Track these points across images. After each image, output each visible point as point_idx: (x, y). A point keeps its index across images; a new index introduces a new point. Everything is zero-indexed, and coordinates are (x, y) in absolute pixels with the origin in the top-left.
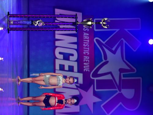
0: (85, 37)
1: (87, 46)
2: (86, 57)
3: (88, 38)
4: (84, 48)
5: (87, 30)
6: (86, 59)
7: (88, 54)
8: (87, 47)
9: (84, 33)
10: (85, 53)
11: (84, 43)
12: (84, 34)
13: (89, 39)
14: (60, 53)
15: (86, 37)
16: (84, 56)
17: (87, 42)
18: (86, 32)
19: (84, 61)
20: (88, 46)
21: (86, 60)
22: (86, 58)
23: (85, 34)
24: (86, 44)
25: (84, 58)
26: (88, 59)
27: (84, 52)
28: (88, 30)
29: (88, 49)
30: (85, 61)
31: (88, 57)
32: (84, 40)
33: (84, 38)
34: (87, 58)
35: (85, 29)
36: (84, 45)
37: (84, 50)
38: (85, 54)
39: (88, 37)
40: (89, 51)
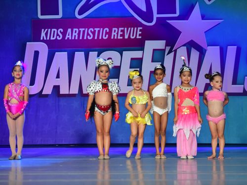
0: (75, 36)
2: (113, 33)
3: (77, 30)
4: (96, 38)
5: (61, 32)
6: (117, 34)
8: (94, 33)
9: (66, 38)
10: (105, 36)
11: (85, 38)
12: (68, 38)
13: (79, 28)
15: (74, 34)
16: (112, 38)
17: (84, 32)
18: (64, 34)
19: (122, 38)
20: (92, 29)
21: (120, 33)
22: (115, 34)
23: (68, 36)
24: (88, 34)
25: (116, 38)
26: (116, 29)
27: (105, 38)
28: (61, 30)
29: (97, 30)
30: (121, 35)
31: (114, 29)
32: (81, 38)
33: (76, 38)
34: (115, 31)
35: (60, 37)
36: (89, 38)
37: (100, 38)
38: (107, 36)
39: (75, 30)
40: (102, 29)
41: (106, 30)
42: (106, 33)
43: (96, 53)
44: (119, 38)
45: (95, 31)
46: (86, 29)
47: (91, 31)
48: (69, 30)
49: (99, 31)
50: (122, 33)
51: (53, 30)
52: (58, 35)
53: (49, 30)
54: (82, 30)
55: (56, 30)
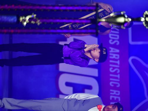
0: (112, 56)
1: (117, 71)
2: (115, 91)
3: (118, 58)
4: (111, 75)
5: (116, 43)
6: (115, 95)
7: (118, 86)
8: (115, 73)
9: (110, 48)
10: (113, 84)
11: (111, 65)
12: (110, 50)
13: (120, 59)
14: (68, 84)
15: (114, 55)
16: (111, 90)
17: (116, 64)
18: (115, 46)
19: (111, 99)
20: (119, 72)
21: (115, 98)
22: (114, 93)
23: (112, 50)
24: (114, 68)
25: (111, 93)
26: (119, 94)
27: (111, 83)
28: (118, 44)
29: (118, 76)
30: (113, 99)
31: (119, 92)
32: (111, 61)
33: (111, 57)
34: (117, 93)
35: (112, 42)
36: (111, 69)
37: (111, 79)
38: (113, 86)
39: (118, 56)
40: (118, 80)
41: (117, 85)
42: (115, 85)
43: (96, 75)
44: (111, 97)
45: (117, 74)
46: (118, 66)
48: (118, 51)
49: (117, 78)
50: (115, 99)
51: (118, 36)
52: (113, 40)
53: (118, 32)
54: (118, 62)
55: (118, 38)
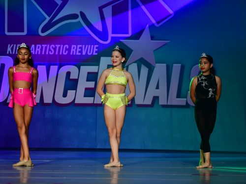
0: (38, 51)
2: (72, 50)
3: (40, 46)
4: (57, 53)
6: (76, 50)
8: (55, 49)
10: (65, 52)
11: (47, 53)
13: (41, 44)
15: (37, 49)
16: (71, 54)
17: (46, 48)
19: (80, 54)
20: (53, 46)
21: (78, 50)
22: (74, 50)
23: (32, 52)
24: (50, 50)
25: (74, 54)
26: (75, 46)
27: (64, 54)
29: (58, 46)
30: (79, 52)
31: (73, 46)
32: (43, 53)
33: (39, 53)
34: (74, 48)
36: (51, 53)
37: (61, 54)
38: (67, 52)
39: (38, 46)
40: (62, 46)
41: (66, 47)
42: (66, 49)
43: (56, 67)
44: (77, 54)
45: (56, 47)
46: (48, 46)
47: (52, 47)
48: (33, 46)
49: (60, 48)
50: (80, 50)
53: (15, 45)
54: (44, 46)
